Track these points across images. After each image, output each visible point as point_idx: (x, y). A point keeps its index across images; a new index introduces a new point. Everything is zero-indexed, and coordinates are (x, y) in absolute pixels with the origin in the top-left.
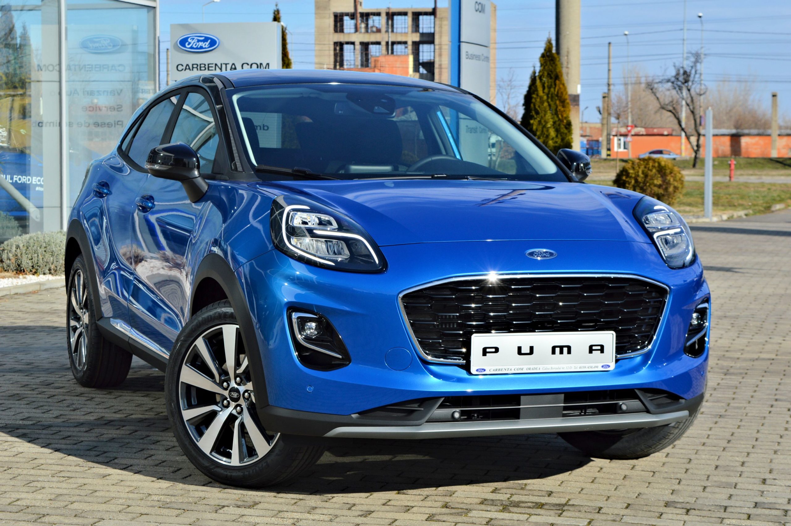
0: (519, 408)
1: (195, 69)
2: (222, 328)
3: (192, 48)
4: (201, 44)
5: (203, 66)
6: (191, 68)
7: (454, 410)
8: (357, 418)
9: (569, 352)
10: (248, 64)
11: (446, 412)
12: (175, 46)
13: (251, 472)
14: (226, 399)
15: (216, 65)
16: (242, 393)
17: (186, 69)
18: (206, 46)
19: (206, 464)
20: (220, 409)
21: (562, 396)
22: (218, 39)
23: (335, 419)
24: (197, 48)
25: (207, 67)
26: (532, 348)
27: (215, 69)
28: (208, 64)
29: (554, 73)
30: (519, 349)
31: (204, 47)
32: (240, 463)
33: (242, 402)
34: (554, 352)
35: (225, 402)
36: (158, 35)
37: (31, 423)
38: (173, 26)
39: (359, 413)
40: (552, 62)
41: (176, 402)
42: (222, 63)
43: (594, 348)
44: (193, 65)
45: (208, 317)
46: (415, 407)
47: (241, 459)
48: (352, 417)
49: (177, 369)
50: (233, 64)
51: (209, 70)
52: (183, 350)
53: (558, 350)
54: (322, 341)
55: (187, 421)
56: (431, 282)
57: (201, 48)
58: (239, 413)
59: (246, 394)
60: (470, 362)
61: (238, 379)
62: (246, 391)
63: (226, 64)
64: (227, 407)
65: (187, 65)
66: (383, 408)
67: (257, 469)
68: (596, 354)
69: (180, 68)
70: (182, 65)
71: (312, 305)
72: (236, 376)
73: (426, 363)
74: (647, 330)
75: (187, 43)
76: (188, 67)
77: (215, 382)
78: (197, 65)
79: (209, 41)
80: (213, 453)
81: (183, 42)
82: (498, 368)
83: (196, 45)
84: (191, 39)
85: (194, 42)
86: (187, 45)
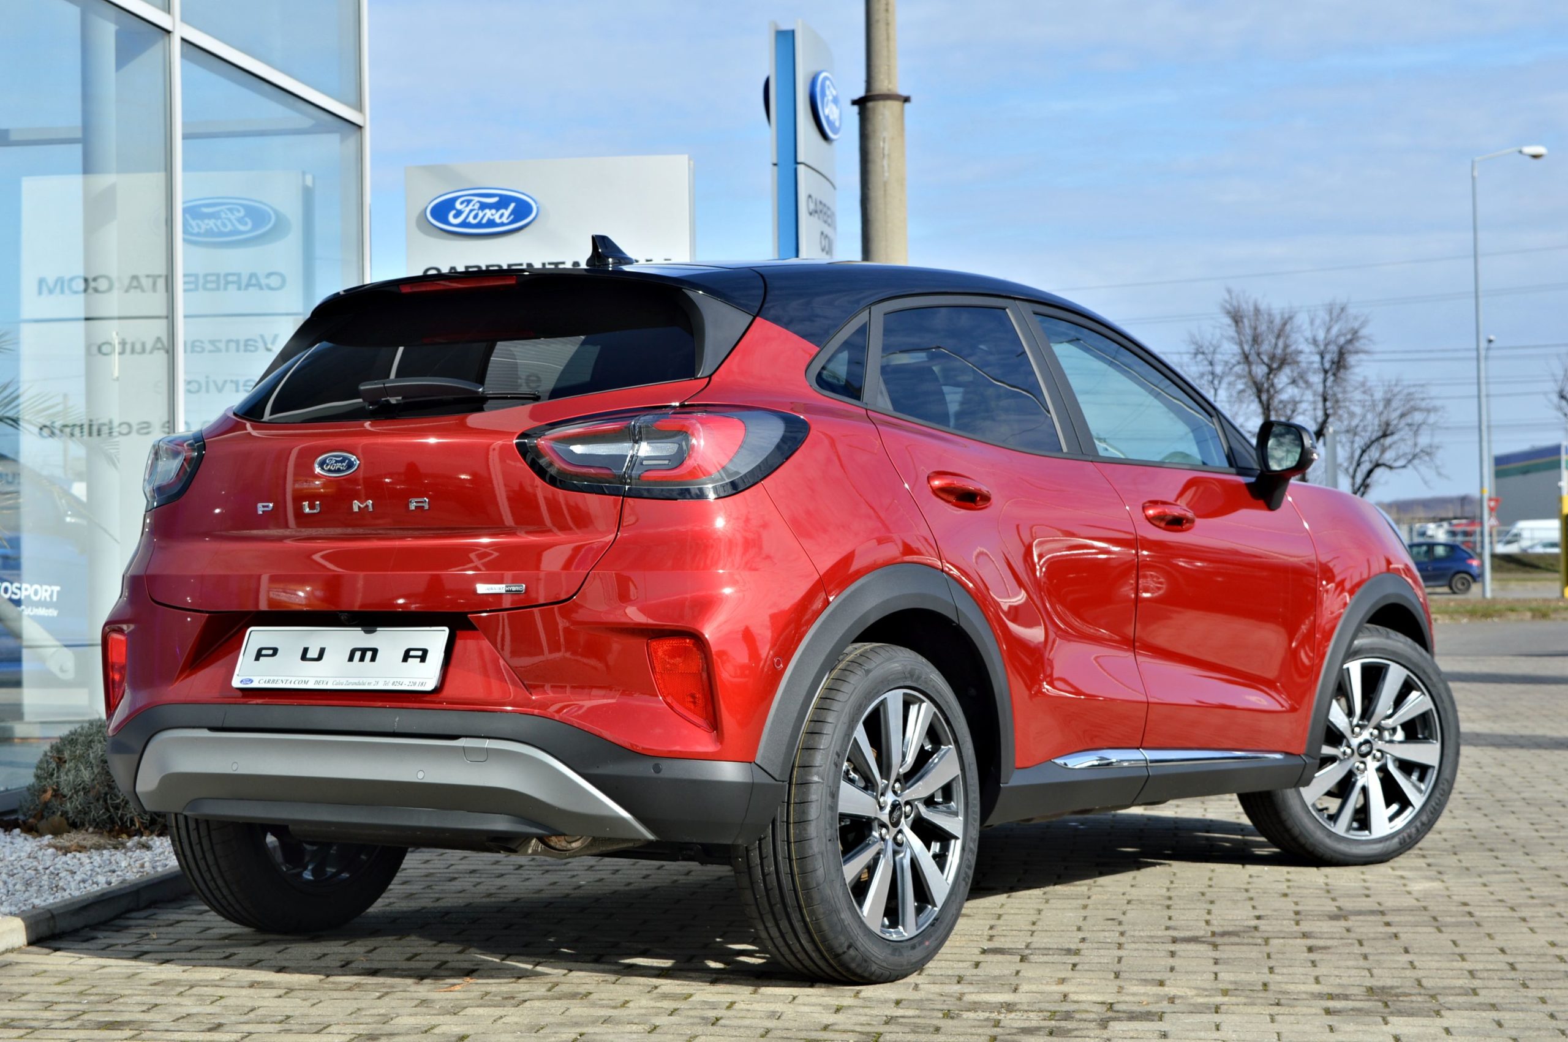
3: (464, 224)
4: (489, 214)
12: (419, 224)
18: (504, 220)
22: (536, 201)
24: (479, 225)
31: (498, 221)
57: (491, 223)
75: (453, 212)
79: (512, 205)
81: (442, 210)
83: (475, 217)
84: (462, 203)
85: (471, 211)
86: (451, 218)
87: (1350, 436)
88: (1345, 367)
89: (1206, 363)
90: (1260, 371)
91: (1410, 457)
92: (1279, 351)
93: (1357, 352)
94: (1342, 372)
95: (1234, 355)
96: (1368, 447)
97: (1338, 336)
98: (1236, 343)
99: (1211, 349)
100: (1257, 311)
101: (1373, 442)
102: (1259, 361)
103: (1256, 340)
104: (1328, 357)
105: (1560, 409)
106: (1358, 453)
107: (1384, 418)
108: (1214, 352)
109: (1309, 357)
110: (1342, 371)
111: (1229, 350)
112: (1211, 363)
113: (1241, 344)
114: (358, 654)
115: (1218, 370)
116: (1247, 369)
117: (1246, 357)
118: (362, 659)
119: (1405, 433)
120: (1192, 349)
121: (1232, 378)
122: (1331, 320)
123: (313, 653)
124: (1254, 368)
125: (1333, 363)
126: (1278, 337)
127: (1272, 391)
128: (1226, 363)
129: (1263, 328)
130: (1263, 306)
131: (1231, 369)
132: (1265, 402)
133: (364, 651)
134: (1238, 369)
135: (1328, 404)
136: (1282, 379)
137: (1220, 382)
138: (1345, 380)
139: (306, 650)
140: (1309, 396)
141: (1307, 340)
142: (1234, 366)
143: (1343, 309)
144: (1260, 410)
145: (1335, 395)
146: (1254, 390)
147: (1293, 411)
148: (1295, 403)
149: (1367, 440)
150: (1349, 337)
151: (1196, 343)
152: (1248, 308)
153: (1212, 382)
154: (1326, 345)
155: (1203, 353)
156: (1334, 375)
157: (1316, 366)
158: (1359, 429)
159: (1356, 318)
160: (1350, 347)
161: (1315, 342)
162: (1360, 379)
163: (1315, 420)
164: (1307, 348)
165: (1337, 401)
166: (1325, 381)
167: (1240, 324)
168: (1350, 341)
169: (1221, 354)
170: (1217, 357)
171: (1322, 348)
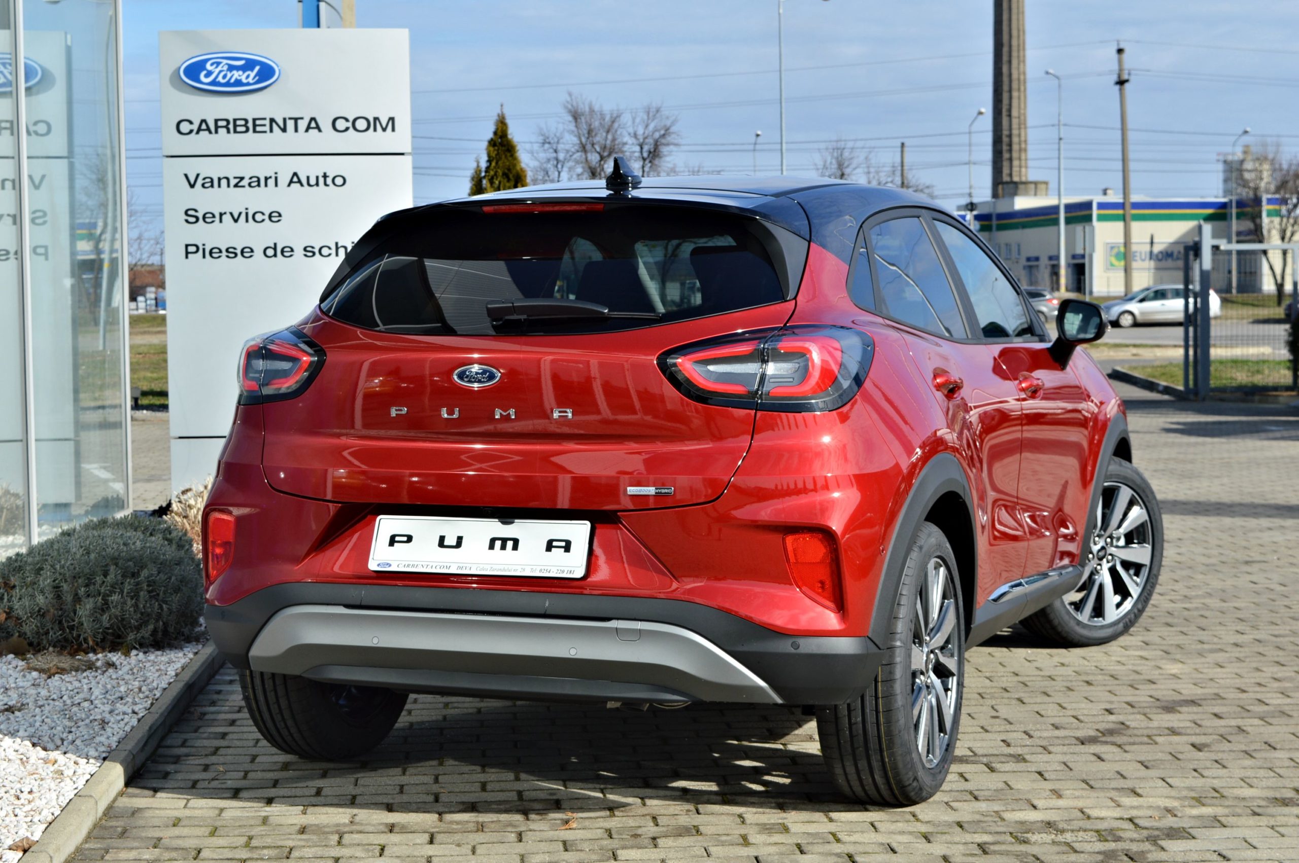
1: (222, 131)
3: (214, 83)
4: (236, 75)
5: (243, 122)
6: (212, 128)
10: (347, 120)
12: (173, 82)
15: (272, 120)
17: (199, 130)
18: (250, 80)
22: (278, 64)
24: (228, 84)
25: (250, 125)
27: (271, 131)
28: (254, 120)
29: (514, 172)
31: (244, 81)
38: (162, 36)
40: (508, 154)
42: (287, 116)
44: (216, 121)
50: (313, 119)
57: (238, 83)
63: (296, 120)
65: (204, 121)
69: (185, 127)
70: (191, 123)
75: (204, 73)
78: (228, 121)
79: (257, 68)
81: (194, 70)
83: (224, 77)
84: (212, 64)
85: (220, 72)
86: (202, 77)
88: (659, 157)
89: (551, 150)
90: (594, 158)
92: (608, 142)
93: (668, 145)
94: (656, 162)
95: (574, 145)
97: (653, 132)
98: (575, 136)
99: (556, 140)
100: (592, 111)
102: (593, 150)
103: (591, 133)
104: (646, 148)
108: (558, 143)
109: (632, 147)
110: (657, 159)
111: (570, 141)
112: (556, 151)
113: (579, 136)
114: (498, 544)
115: (561, 156)
116: (584, 156)
117: (584, 148)
118: (503, 547)
120: (541, 139)
121: (571, 164)
122: (648, 119)
123: (451, 540)
124: (589, 155)
125: (650, 152)
128: (568, 151)
129: (596, 124)
130: (596, 108)
131: (571, 156)
133: (504, 541)
134: (577, 155)
137: (562, 167)
138: (659, 166)
139: (442, 539)
141: (629, 134)
142: (574, 153)
143: (658, 111)
150: (662, 132)
152: (584, 108)
153: (556, 166)
154: (645, 138)
155: (549, 143)
156: (650, 162)
157: (637, 154)
159: (668, 118)
160: (663, 141)
161: (635, 136)
162: (670, 165)
164: (629, 141)
166: (643, 167)
167: (579, 121)
168: (663, 136)
169: (563, 143)
170: (561, 147)
171: (641, 140)
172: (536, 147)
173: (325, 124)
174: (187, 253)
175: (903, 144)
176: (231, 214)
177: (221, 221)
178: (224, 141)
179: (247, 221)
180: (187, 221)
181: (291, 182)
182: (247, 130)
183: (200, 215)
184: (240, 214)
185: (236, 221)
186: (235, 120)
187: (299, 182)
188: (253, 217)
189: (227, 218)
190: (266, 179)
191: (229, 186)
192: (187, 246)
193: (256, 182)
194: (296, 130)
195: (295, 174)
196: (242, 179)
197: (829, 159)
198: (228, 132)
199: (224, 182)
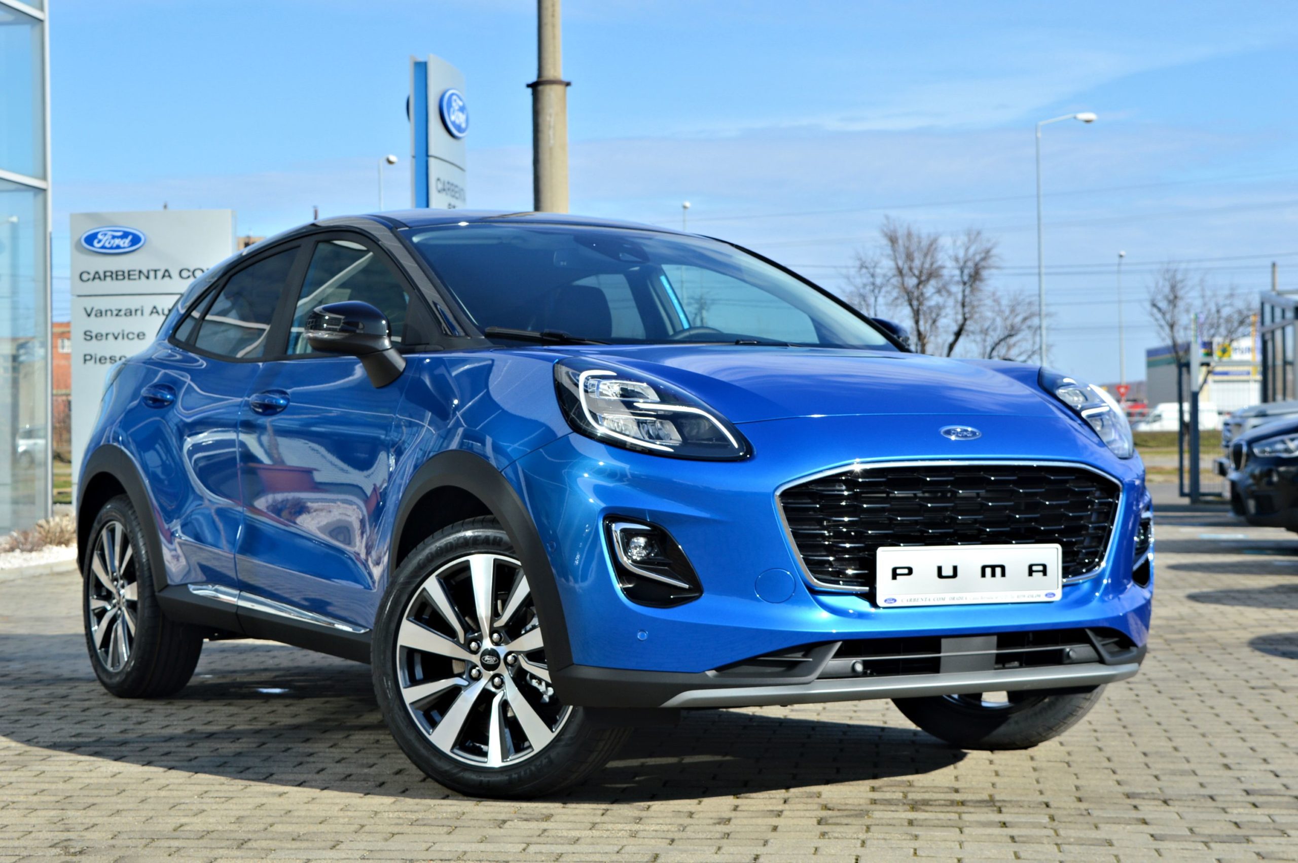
0: (939, 658)
1: (108, 279)
2: (468, 561)
3: (103, 247)
4: (117, 242)
5: (121, 273)
6: (102, 276)
7: (853, 660)
8: (716, 676)
9: (1003, 574)
10: (189, 271)
11: (845, 663)
12: (78, 246)
13: (522, 773)
14: (475, 666)
15: (140, 272)
16: (502, 656)
17: (94, 278)
18: (126, 245)
19: (445, 766)
20: (466, 683)
21: (995, 638)
22: (144, 235)
23: (681, 679)
24: (111, 248)
25: (126, 275)
26: (955, 569)
27: (140, 278)
28: (129, 272)
30: (940, 569)
31: (122, 245)
32: (503, 761)
33: (502, 669)
34: (983, 575)
35: (474, 672)
36: (50, 228)
37: (91, 740)
38: (73, 217)
39: (717, 669)
41: (392, 676)
42: (150, 269)
43: (1034, 568)
44: (105, 272)
45: (446, 545)
46: (797, 657)
47: (505, 756)
48: (707, 676)
49: (393, 626)
50: (166, 271)
51: (129, 279)
52: (404, 599)
53: (988, 571)
54: (659, 564)
55: (412, 704)
56: (821, 471)
57: (118, 247)
58: (498, 687)
59: (510, 658)
60: (875, 589)
61: (495, 636)
62: (509, 653)
63: (155, 271)
64: (478, 679)
65: (97, 273)
66: (752, 661)
67: (533, 768)
68: (1038, 576)
70: (89, 273)
71: (642, 511)
72: (492, 631)
73: (814, 592)
74: (1094, 544)
75: (97, 240)
76: (97, 276)
77: (458, 643)
78: (112, 273)
80: (456, 751)
81: (90, 239)
82: (913, 597)
83: (109, 243)
84: (102, 235)
85: (107, 240)
86: (95, 243)
87: (983, 336)
88: (981, 280)
89: (868, 275)
90: (911, 282)
91: (1030, 353)
92: (927, 265)
93: (989, 267)
95: (891, 269)
96: (997, 344)
97: (974, 255)
98: (892, 260)
99: (873, 264)
100: (909, 235)
101: (1001, 340)
102: (911, 273)
103: (909, 257)
104: (966, 272)
105: (1152, 315)
106: (989, 349)
107: (1009, 322)
108: (875, 267)
109: (950, 270)
110: (977, 283)
111: (886, 266)
112: (873, 276)
113: (895, 259)
115: (879, 281)
116: (901, 281)
117: (900, 272)
119: (1025, 334)
120: (858, 263)
121: (889, 288)
122: (970, 240)
124: (906, 279)
125: (970, 276)
126: (926, 255)
127: (921, 299)
128: (884, 276)
129: (913, 247)
130: (914, 230)
131: (888, 281)
132: (915, 308)
134: (894, 280)
135: (967, 310)
136: (929, 289)
137: (879, 292)
138: (981, 290)
140: (951, 302)
141: (950, 257)
142: (891, 278)
143: (979, 233)
144: (912, 315)
145: (971, 302)
146: (906, 297)
147: (938, 315)
148: (939, 308)
149: (996, 339)
150: (983, 255)
151: (860, 259)
152: (901, 233)
153: (873, 291)
154: (965, 262)
155: (866, 268)
156: (971, 286)
157: (957, 278)
158: (990, 330)
159: (988, 240)
160: (983, 264)
161: (957, 260)
162: (991, 289)
163: (956, 321)
164: (950, 264)
165: (973, 307)
166: (964, 291)
167: (896, 245)
168: (984, 259)
169: (881, 268)
170: (878, 271)
171: (962, 263)
172: (853, 272)
173: (175, 273)
174: (85, 360)
175: (1274, 265)
176: (114, 334)
177: (106, 339)
178: (110, 285)
179: (123, 338)
180: (85, 339)
181: (152, 312)
182: (124, 278)
183: (93, 335)
184: (119, 334)
185: (116, 338)
186: (117, 272)
187: (157, 312)
188: (126, 336)
189: (110, 337)
190: (136, 311)
191: (112, 315)
192: (85, 355)
193: (130, 313)
194: (156, 277)
195: (155, 307)
196: (120, 311)
197: (1161, 283)
198: (112, 279)
199: (109, 313)
